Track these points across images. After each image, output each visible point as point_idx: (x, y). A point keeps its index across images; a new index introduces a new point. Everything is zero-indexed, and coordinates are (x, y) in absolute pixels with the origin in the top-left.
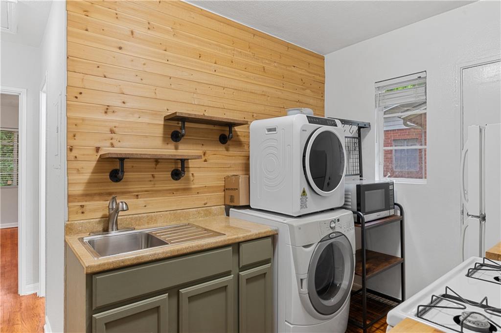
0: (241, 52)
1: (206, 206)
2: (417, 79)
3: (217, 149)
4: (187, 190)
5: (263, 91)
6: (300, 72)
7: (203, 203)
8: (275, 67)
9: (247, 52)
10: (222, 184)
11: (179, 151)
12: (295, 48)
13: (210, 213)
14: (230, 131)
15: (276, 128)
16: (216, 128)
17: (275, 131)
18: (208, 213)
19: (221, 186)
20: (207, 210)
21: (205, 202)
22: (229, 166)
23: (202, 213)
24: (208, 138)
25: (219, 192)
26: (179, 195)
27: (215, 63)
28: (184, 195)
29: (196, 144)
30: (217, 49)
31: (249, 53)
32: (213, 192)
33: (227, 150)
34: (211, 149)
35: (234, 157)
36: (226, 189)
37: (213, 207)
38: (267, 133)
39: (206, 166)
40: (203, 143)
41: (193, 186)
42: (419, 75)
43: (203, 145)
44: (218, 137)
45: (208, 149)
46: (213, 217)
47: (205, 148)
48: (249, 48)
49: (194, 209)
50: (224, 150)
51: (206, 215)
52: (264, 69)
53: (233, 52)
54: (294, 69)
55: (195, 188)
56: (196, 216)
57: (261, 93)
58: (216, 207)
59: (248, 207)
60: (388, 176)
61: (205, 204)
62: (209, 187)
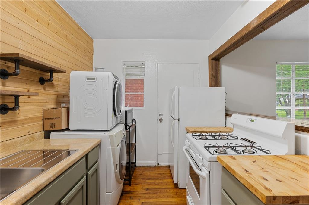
0: (54, 20)
1: (30, 133)
2: (141, 64)
3: (37, 88)
4: (13, 122)
5: (66, 52)
6: (84, 45)
7: (27, 131)
8: (73, 38)
9: (58, 22)
10: (41, 115)
11: (6, 87)
12: (81, 30)
13: (34, 138)
14: (51, 76)
15: (95, 78)
16: (37, 71)
17: (95, 80)
18: (32, 139)
19: (40, 117)
20: (32, 137)
21: (29, 130)
22: (46, 101)
23: (27, 140)
24: (31, 78)
25: (39, 122)
26: (6, 128)
27: (37, 21)
28: (11, 127)
29: (21, 83)
30: (39, 11)
31: (59, 22)
32: (35, 122)
33: (45, 89)
34: (33, 88)
35: (48, 95)
36: (45, 119)
37: (36, 134)
38: (87, 80)
39: (30, 102)
40: (27, 83)
41: (19, 119)
42: (142, 62)
43: (27, 84)
44: (38, 79)
45: (31, 88)
46: (36, 142)
47: (28, 87)
48: (59, 19)
49: (21, 138)
50: (43, 89)
51: (31, 141)
52: (67, 37)
53: (49, 17)
54: (81, 42)
55: (21, 120)
56: (23, 144)
57: (65, 52)
58: (38, 133)
59: (68, 129)
60: (128, 106)
61: (28, 133)
62: (32, 118)
